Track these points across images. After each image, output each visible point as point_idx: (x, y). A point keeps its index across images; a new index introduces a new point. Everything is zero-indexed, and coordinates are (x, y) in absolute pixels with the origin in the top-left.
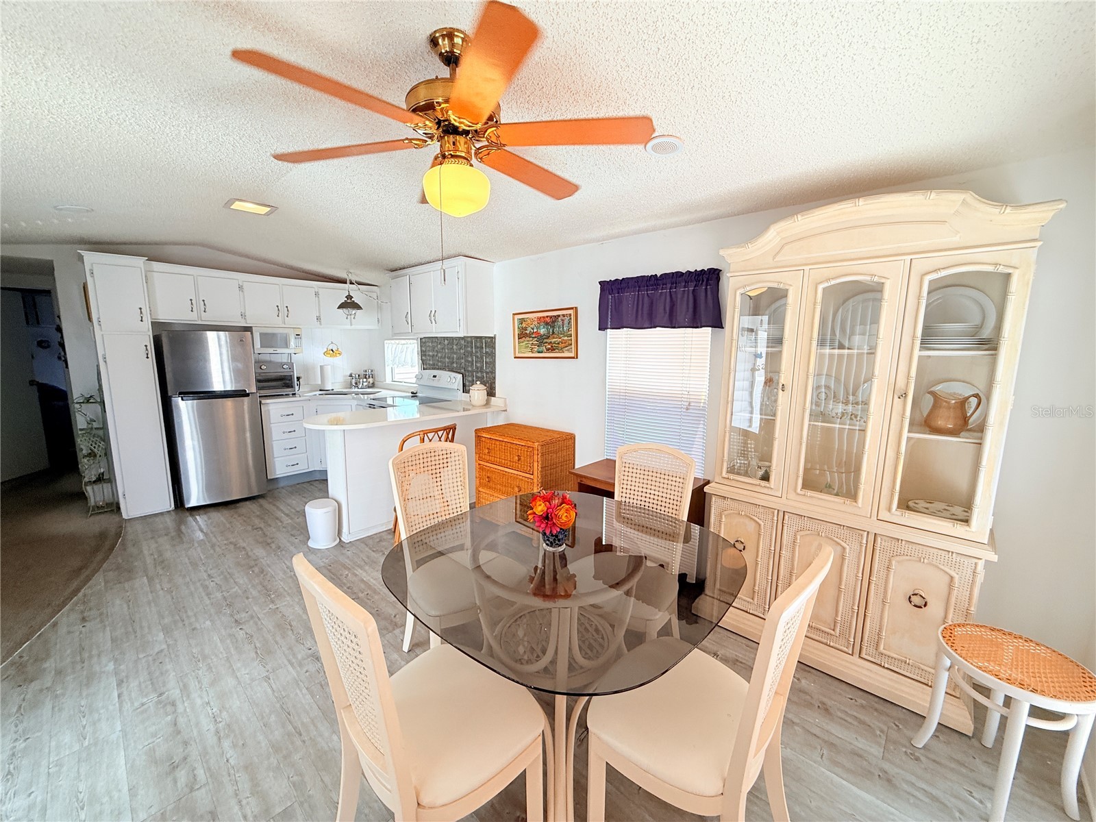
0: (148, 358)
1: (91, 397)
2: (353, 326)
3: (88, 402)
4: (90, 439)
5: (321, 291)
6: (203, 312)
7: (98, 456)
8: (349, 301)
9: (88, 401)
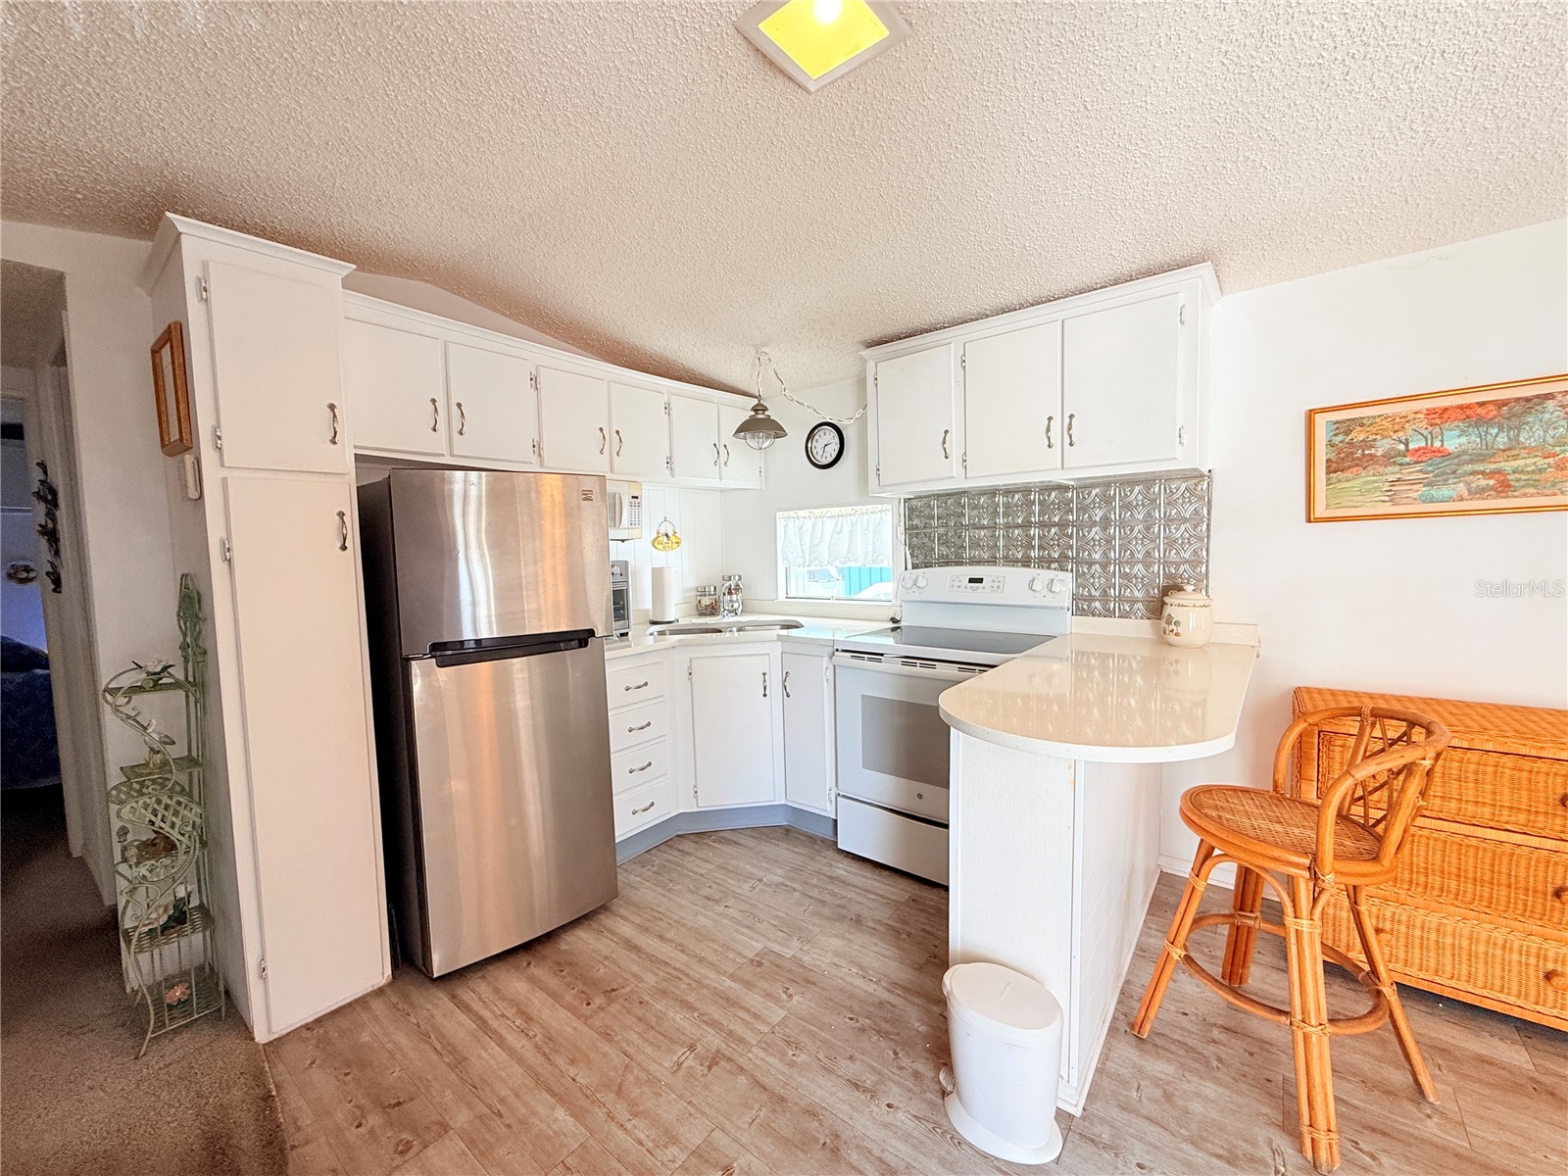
0: (344, 548)
1: (165, 669)
2: (723, 481)
3: (156, 686)
4: (159, 802)
5: (677, 404)
6: (456, 435)
7: (181, 849)
8: (760, 416)
9: (156, 682)
